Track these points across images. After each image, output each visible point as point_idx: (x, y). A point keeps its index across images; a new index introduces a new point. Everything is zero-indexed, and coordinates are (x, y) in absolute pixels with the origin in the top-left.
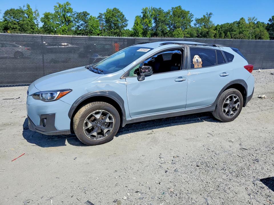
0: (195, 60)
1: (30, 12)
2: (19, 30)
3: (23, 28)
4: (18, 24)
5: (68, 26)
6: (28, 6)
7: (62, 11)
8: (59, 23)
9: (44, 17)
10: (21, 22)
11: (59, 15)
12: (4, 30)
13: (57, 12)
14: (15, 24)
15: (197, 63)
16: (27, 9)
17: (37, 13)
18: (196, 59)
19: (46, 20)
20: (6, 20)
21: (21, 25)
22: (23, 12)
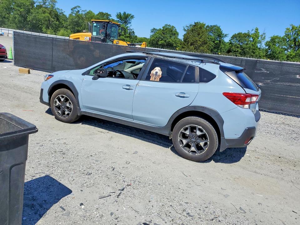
0: (153, 72)
1: (256, 36)
2: (240, 53)
3: (244, 52)
4: (241, 47)
5: (296, 51)
6: (257, 29)
7: (294, 33)
8: (285, 47)
9: (269, 40)
10: (244, 46)
11: (288, 38)
12: (227, 52)
13: (287, 35)
14: (238, 47)
15: (155, 76)
16: (255, 32)
17: (263, 36)
18: (156, 71)
19: (271, 44)
20: (231, 43)
21: (243, 49)
22: (249, 36)
